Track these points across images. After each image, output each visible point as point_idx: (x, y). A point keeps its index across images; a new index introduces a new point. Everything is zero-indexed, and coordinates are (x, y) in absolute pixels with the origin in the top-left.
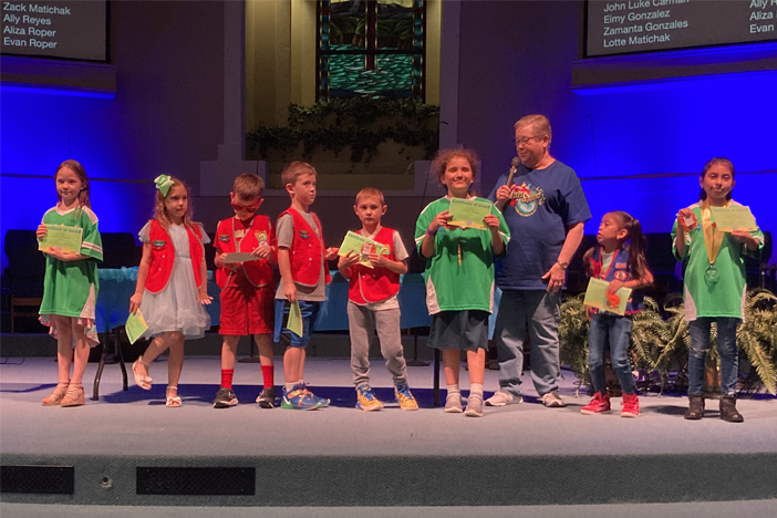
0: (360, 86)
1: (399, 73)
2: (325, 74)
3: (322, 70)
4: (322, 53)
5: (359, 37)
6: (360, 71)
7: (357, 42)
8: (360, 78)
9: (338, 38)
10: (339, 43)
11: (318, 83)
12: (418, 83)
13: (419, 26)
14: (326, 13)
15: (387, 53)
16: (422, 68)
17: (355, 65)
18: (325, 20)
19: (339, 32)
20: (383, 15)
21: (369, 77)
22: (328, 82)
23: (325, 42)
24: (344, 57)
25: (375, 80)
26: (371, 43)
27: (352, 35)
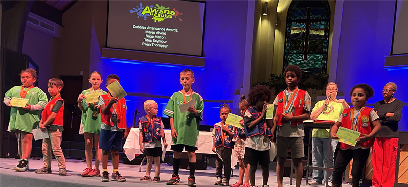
2: (287, 62)
5: (301, 47)
6: (301, 61)
8: (301, 63)
9: (293, 48)
11: (284, 65)
12: (324, 66)
13: (326, 43)
14: (289, 38)
15: (312, 54)
16: (326, 59)
17: (299, 59)
18: (288, 41)
19: (293, 45)
20: (312, 38)
23: (288, 49)
24: (295, 55)
25: (306, 64)
26: (306, 50)
27: (299, 46)
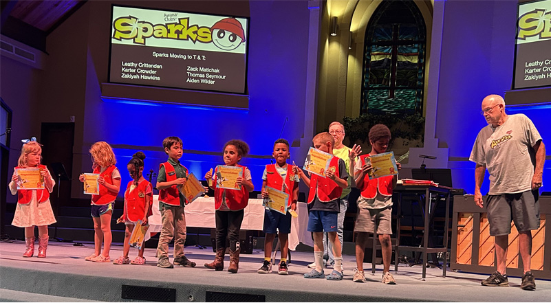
0: (385, 107)
1: (408, 100)
2: (366, 101)
3: (364, 98)
4: (364, 89)
5: (386, 80)
6: (386, 99)
7: (385, 82)
8: (386, 103)
9: (374, 80)
10: (375, 84)
11: (362, 105)
12: (419, 105)
13: (421, 74)
14: (368, 67)
15: (401, 89)
16: (422, 97)
17: (383, 96)
18: (367, 71)
19: (375, 77)
20: (401, 67)
21: (391, 102)
22: (367, 105)
23: (367, 83)
24: (377, 91)
25: (394, 104)
26: (393, 83)
27: (382, 79)
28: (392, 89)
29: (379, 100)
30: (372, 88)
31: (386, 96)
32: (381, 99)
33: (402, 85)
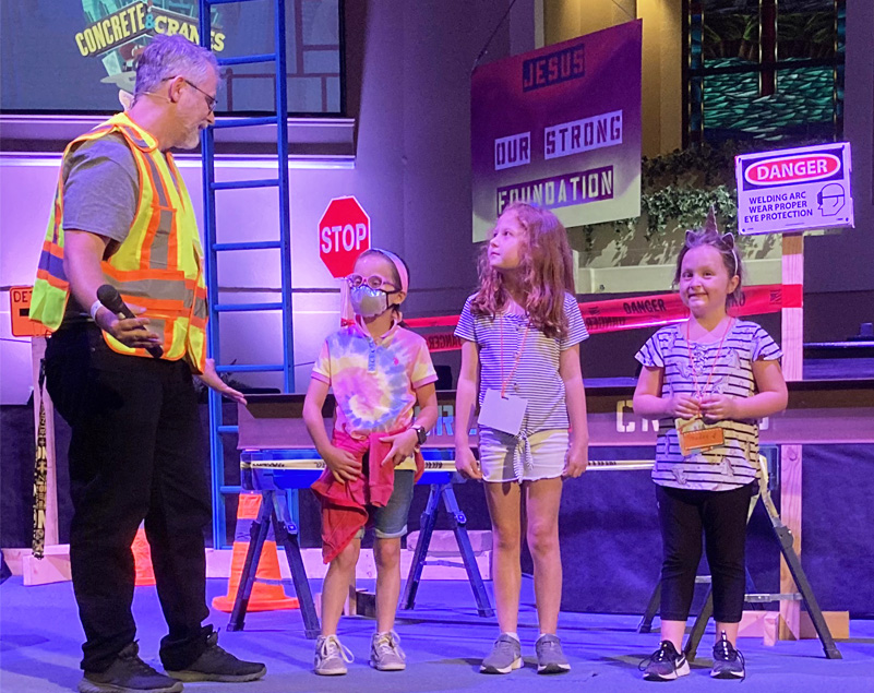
0: (752, 122)
1: (813, 96)
2: (696, 108)
4: (692, 75)
5: (748, 44)
6: (751, 98)
7: (746, 53)
8: (752, 109)
9: (716, 48)
10: (718, 57)
11: (685, 122)
14: (696, 11)
15: (793, 67)
17: (744, 90)
18: (696, 21)
19: (718, 39)
20: (787, 7)
21: (765, 107)
22: (700, 119)
23: (697, 57)
24: (725, 77)
25: (775, 110)
26: (768, 53)
27: (739, 41)
28: (768, 69)
29: (732, 102)
30: (711, 71)
31: (750, 89)
32: (739, 100)
33: (795, 56)
